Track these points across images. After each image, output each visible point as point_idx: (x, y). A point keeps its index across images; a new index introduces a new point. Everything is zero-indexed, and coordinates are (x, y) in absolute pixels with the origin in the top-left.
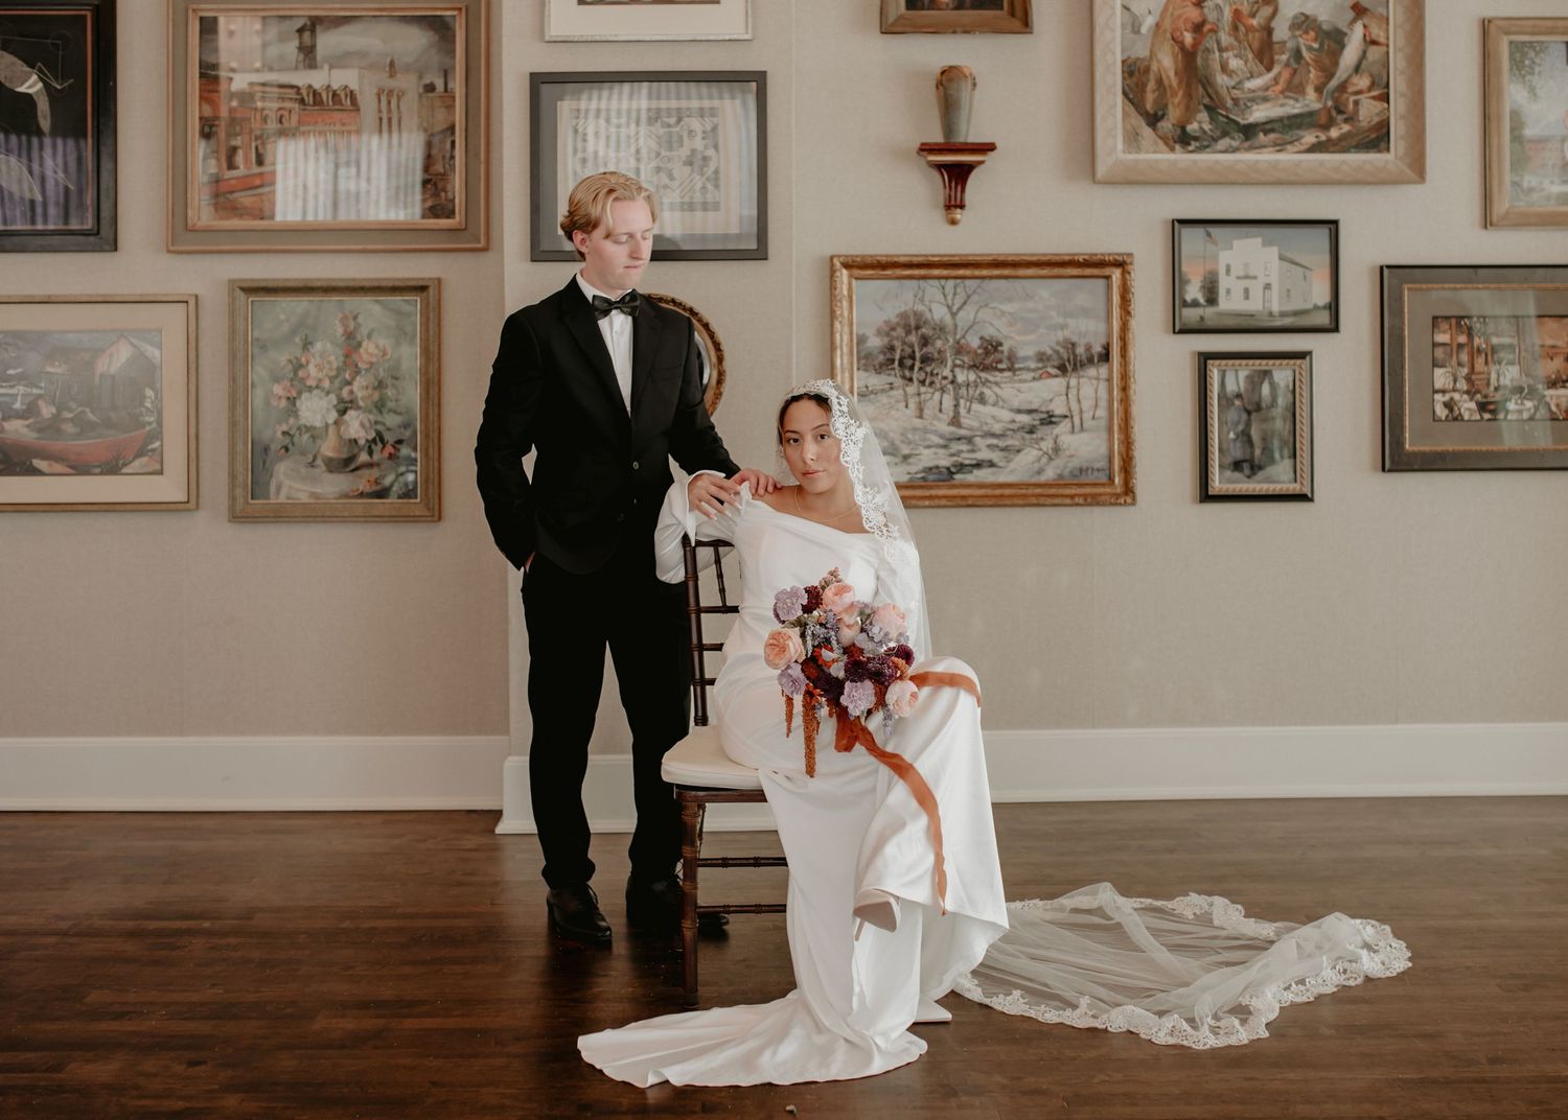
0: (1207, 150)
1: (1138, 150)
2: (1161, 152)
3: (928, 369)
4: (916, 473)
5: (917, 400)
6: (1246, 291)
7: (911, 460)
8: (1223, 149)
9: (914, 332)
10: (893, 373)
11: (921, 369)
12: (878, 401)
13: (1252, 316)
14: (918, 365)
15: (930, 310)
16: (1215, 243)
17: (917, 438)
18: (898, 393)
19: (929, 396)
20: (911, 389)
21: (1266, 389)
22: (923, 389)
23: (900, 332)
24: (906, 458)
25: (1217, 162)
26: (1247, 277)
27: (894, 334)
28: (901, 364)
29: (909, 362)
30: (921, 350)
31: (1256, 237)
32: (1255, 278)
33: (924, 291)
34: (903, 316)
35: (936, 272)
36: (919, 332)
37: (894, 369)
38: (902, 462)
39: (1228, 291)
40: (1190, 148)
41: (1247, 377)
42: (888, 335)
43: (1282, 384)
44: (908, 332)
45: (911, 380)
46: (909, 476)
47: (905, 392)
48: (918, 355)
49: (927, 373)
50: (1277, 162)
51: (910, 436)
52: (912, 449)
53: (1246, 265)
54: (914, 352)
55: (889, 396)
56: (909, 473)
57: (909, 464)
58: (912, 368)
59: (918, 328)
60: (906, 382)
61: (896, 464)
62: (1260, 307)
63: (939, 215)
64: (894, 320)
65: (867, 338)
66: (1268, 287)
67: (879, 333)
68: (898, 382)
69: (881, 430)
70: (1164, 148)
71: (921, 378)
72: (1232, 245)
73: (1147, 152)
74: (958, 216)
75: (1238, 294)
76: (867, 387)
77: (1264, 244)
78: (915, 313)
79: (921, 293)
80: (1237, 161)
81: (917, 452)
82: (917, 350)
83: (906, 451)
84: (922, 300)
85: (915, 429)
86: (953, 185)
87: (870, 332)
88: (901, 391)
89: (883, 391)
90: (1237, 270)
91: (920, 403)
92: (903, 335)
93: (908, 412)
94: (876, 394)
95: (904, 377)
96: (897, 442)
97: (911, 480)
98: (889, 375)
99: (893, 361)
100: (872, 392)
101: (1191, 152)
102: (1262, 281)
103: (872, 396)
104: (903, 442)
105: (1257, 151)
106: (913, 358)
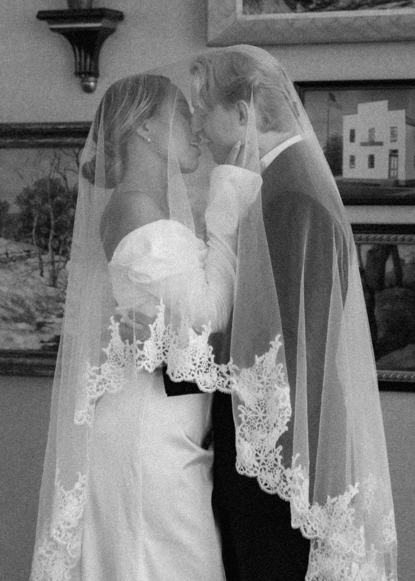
0: (329, 8)
1: (261, 11)
2: (284, 12)
3: (62, 238)
4: (49, 342)
5: (51, 268)
6: (372, 159)
7: (43, 329)
8: (345, 5)
9: (50, 200)
10: (31, 240)
11: (55, 237)
12: (17, 268)
13: (375, 185)
14: (52, 232)
15: (65, 179)
16: (339, 107)
17: (50, 306)
18: (33, 261)
19: (62, 264)
20: (46, 258)
21: (390, 266)
22: (57, 258)
23: (38, 200)
24: (40, 326)
25: (336, 19)
26: (372, 143)
27: (32, 202)
28: (38, 232)
29: (44, 230)
30: (56, 218)
31: (382, 99)
32: (380, 144)
33: (59, 159)
34: (39, 183)
35: (69, 140)
36: (55, 200)
37: (31, 237)
38: (36, 330)
39: (352, 159)
40: (311, 7)
41: (370, 252)
42: (27, 202)
43: (407, 260)
44: (45, 200)
45: (46, 248)
46: (42, 344)
47: (41, 259)
48: (53, 223)
49: (60, 242)
50: (400, 17)
51: (44, 304)
52: (45, 318)
53: (372, 131)
54: (49, 220)
55: (27, 264)
56: (42, 342)
57: (44, 332)
58: (47, 236)
59: (53, 197)
60: (42, 250)
61: (31, 332)
62: (385, 176)
63: (75, 83)
64: (32, 188)
65: (8, 206)
66: (394, 153)
67: (19, 200)
68: (35, 249)
69: (19, 298)
70: (284, 6)
71: (55, 246)
72: (356, 108)
73: (269, 12)
74: (92, 84)
75: (362, 161)
76: (7, 254)
77: (391, 107)
78: (51, 181)
79: (56, 161)
80: (356, 18)
81: (50, 321)
82: (52, 217)
83: (40, 319)
84: (57, 169)
85: (48, 298)
86: (83, 54)
87: (11, 200)
88: (36, 259)
89: (21, 258)
90: (362, 136)
91: (54, 271)
92: (40, 202)
93: (43, 280)
94: (14, 261)
95: (39, 245)
96: (33, 310)
97: (43, 348)
98: (27, 242)
99: (31, 229)
100: (11, 259)
101: (312, 10)
102: (389, 146)
103: (12, 263)
104: (37, 309)
105: (380, 6)
106: (49, 227)
